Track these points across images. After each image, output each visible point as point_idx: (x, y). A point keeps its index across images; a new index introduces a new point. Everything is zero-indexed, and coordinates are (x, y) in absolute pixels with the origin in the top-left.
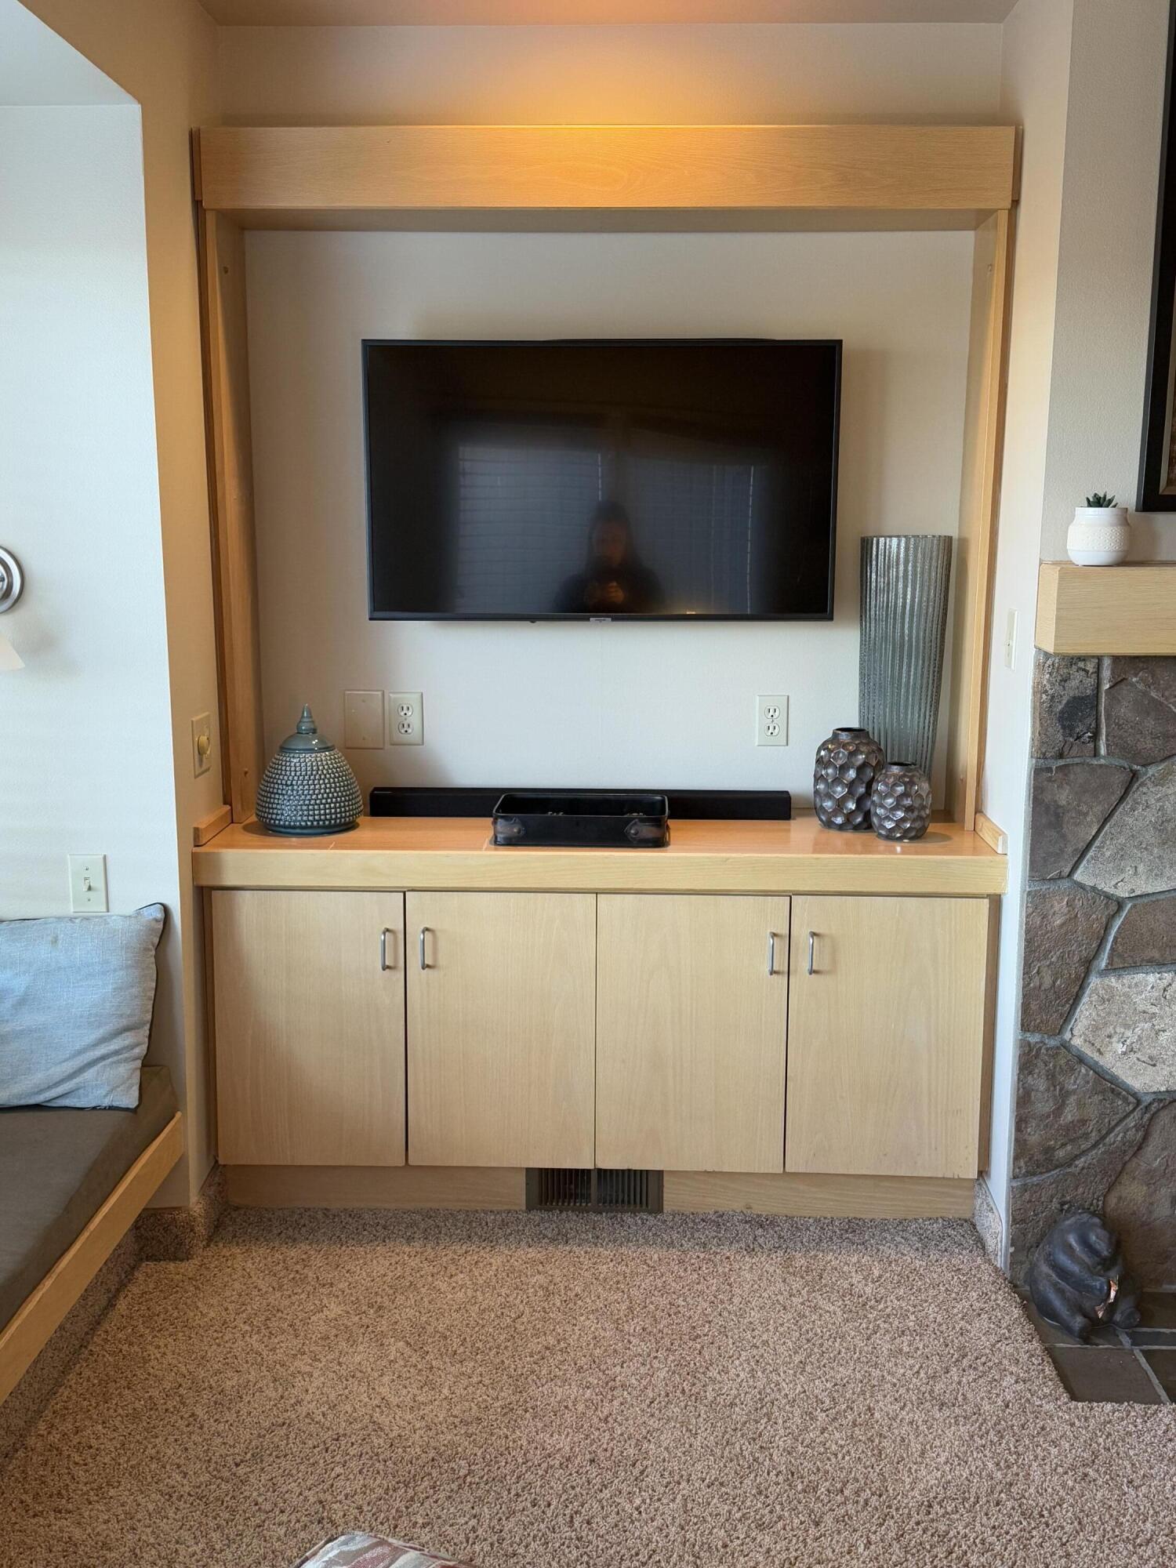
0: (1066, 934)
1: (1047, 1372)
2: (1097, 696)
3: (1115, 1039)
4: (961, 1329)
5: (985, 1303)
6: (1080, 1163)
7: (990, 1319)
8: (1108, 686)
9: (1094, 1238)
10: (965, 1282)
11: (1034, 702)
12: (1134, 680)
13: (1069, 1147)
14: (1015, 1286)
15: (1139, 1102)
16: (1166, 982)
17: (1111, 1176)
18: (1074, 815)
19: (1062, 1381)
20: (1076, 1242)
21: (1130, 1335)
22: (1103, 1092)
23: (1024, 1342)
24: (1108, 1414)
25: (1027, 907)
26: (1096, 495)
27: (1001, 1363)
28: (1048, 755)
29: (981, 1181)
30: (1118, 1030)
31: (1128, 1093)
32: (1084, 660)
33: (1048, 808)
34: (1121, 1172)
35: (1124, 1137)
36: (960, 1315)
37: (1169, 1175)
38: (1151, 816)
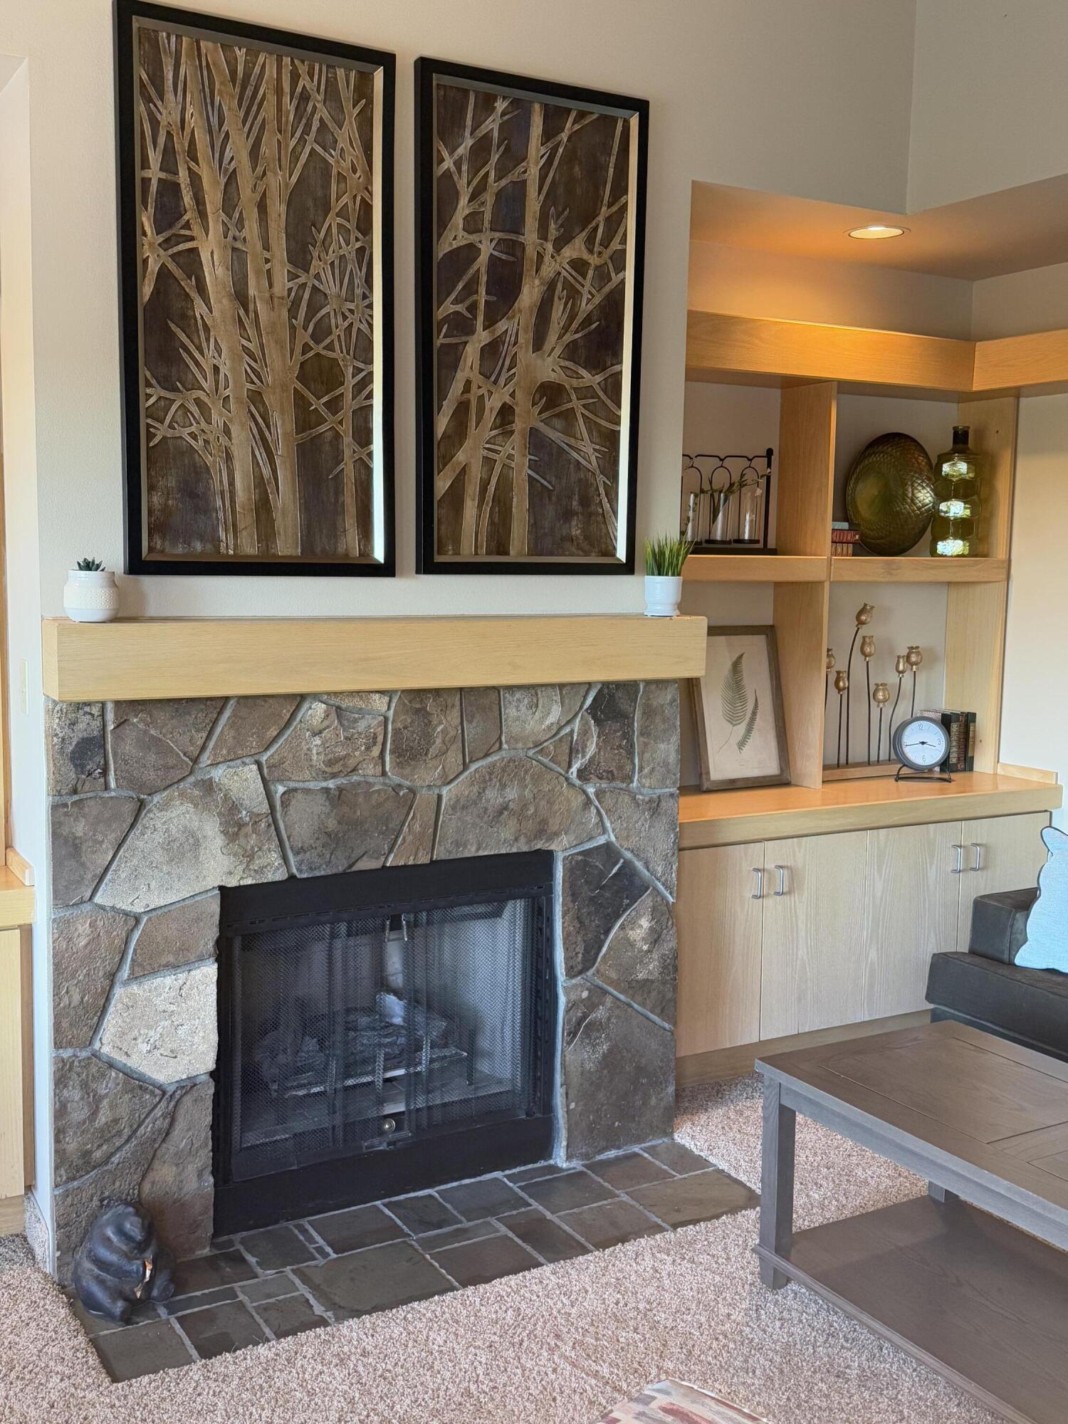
0: (91, 953)
1: (91, 1362)
2: (104, 736)
3: (140, 1040)
4: (10, 1343)
5: (33, 1311)
6: (115, 1159)
7: (38, 1325)
8: (112, 727)
9: (128, 1226)
10: (14, 1296)
11: (47, 744)
12: (135, 720)
13: (105, 1147)
14: (64, 1287)
15: (164, 1093)
16: (181, 982)
17: (143, 1165)
18: (90, 844)
19: (104, 1367)
20: (113, 1233)
21: (165, 1306)
22: (132, 1090)
23: (70, 1339)
24: (145, 1387)
25: (53, 934)
26: (85, 559)
27: (47, 1366)
28: (64, 792)
29: (30, 1195)
30: (142, 1032)
31: (154, 1086)
32: (89, 705)
33: (66, 840)
34: (152, 1159)
35: (153, 1126)
36: (9, 1330)
37: (194, 1153)
38: (159, 838)
